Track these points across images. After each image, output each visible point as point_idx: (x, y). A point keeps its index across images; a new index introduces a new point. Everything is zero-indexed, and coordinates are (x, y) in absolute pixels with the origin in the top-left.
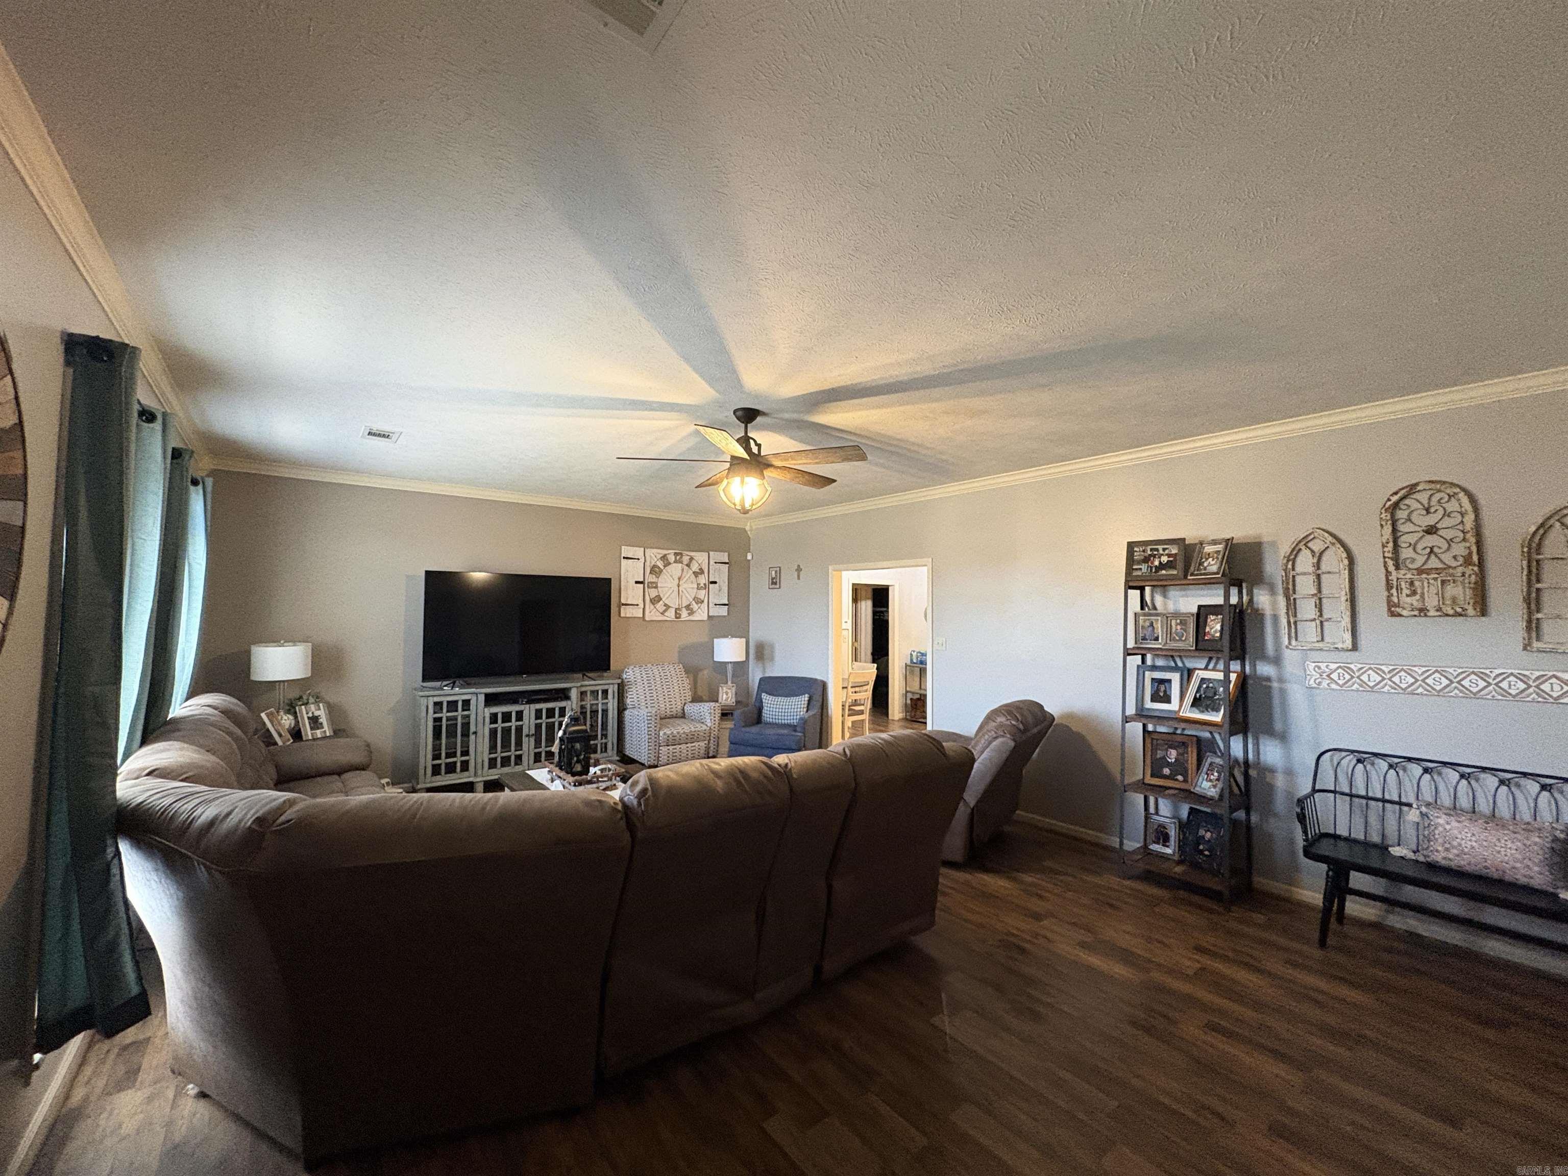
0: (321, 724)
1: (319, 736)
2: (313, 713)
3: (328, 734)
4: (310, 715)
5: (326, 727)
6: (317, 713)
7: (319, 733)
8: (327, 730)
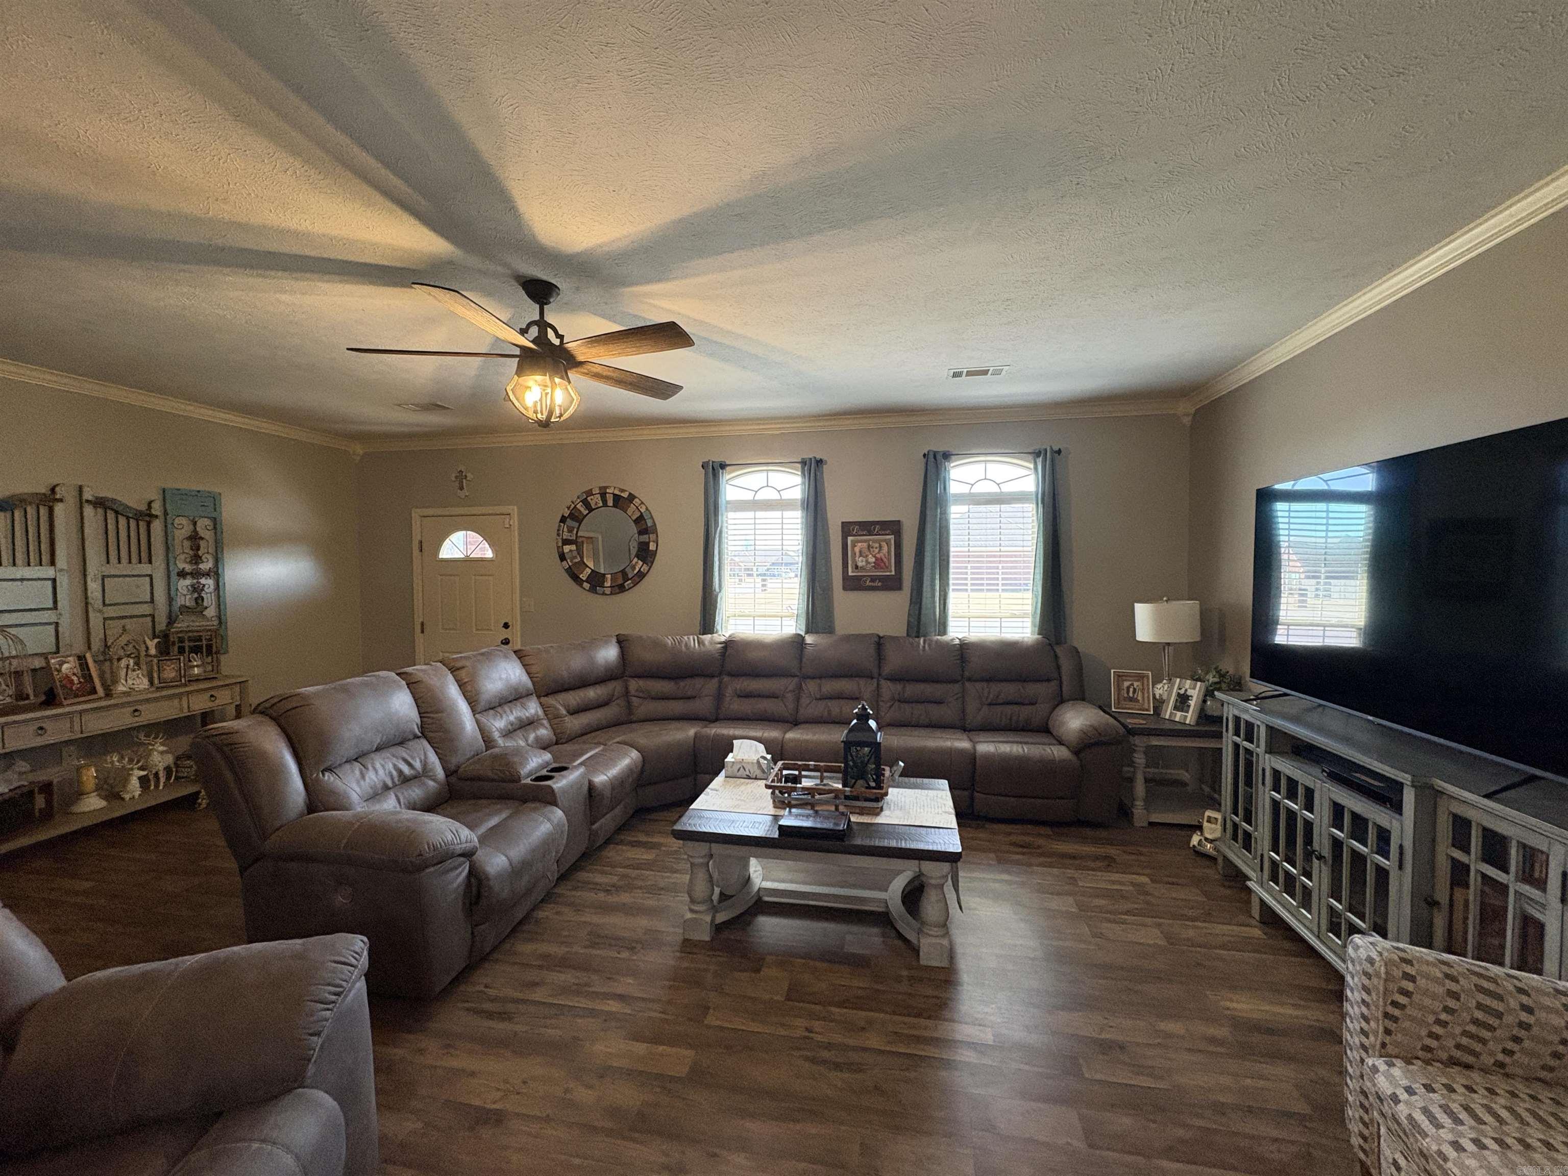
0: (1189, 706)
1: (1177, 719)
2: (1186, 690)
3: (1187, 722)
4: (1182, 692)
5: (1189, 715)
6: (1190, 692)
7: (1178, 716)
8: (1190, 717)
